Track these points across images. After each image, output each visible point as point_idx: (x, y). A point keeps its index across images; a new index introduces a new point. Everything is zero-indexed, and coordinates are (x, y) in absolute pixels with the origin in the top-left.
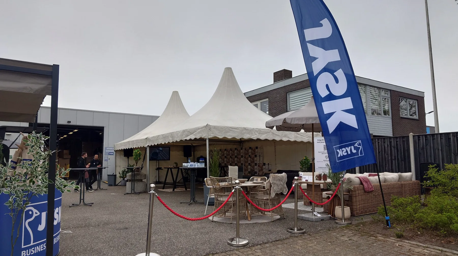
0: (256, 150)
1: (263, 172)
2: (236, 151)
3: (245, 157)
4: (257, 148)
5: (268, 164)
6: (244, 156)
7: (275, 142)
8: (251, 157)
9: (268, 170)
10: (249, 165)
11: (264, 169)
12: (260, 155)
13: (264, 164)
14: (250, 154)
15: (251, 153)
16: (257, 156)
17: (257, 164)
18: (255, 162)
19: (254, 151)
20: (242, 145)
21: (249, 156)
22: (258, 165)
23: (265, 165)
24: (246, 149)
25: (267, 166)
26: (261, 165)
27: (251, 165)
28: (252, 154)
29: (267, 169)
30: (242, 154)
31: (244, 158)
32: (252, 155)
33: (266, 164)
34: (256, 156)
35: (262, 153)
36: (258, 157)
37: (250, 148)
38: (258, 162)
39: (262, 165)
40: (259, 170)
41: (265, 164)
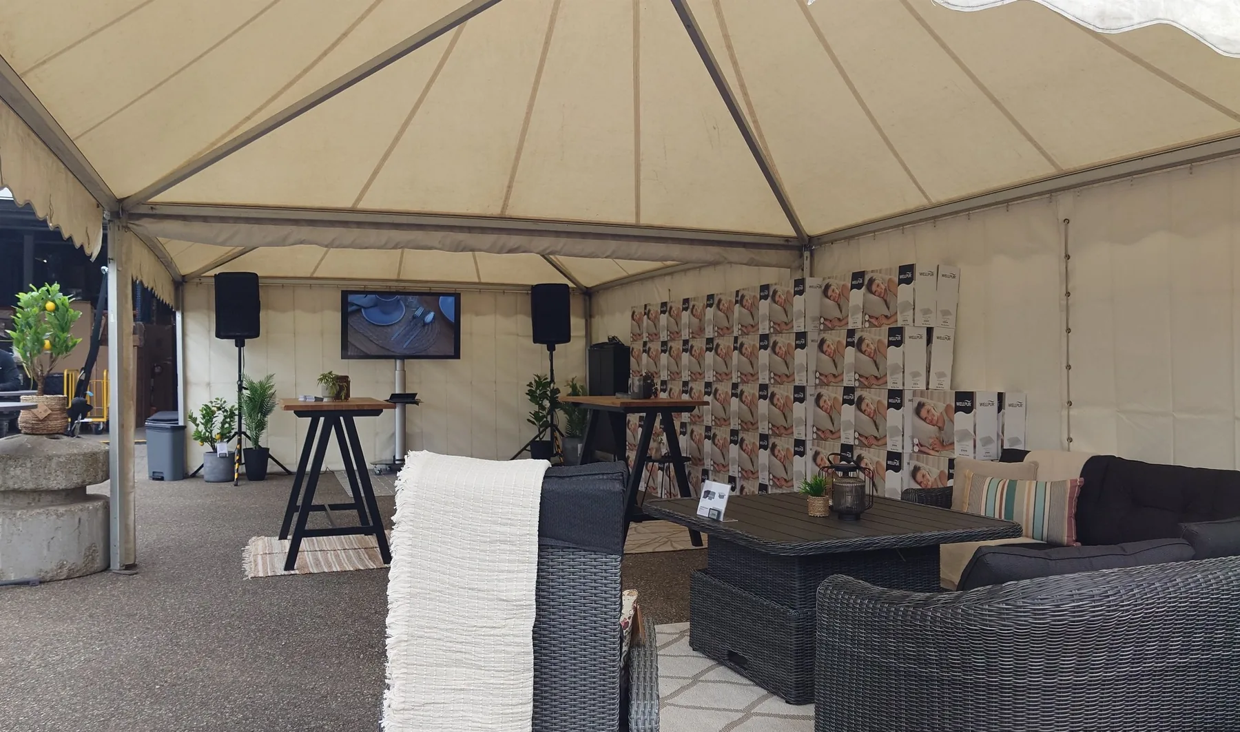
0: (904, 291)
1: (951, 463)
2: (764, 305)
3: (822, 342)
4: (907, 273)
5: (1001, 396)
6: (813, 336)
7: (1067, 221)
8: (861, 340)
9: (994, 450)
10: (845, 401)
11: (964, 435)
12: (930, 331)
13: (965, 401)
14: (855, 321)
15: (864, 313)
16: (907, 333)
17: (907, 396)
18: (893, 383)
19: (887, 297)
20: (807, 263)
21: (851, 333)
22: (909, 407)
23: (968, 410)
24: (827, 287)
25: (984, 414)
26: (937, 407)
27: (861, 399)
28: (873, 320)
29: (987, 441)
30: (799, 326)
31: (812, 347)
32: (872, 325)
33: (979, 400)
34: (896, 336)
35: (946, 313)
36: (914, 346)
37: (858, 279)
38: (912, 385)
39: (941, 407)
40: (920, 445)
41: (970, 396)
